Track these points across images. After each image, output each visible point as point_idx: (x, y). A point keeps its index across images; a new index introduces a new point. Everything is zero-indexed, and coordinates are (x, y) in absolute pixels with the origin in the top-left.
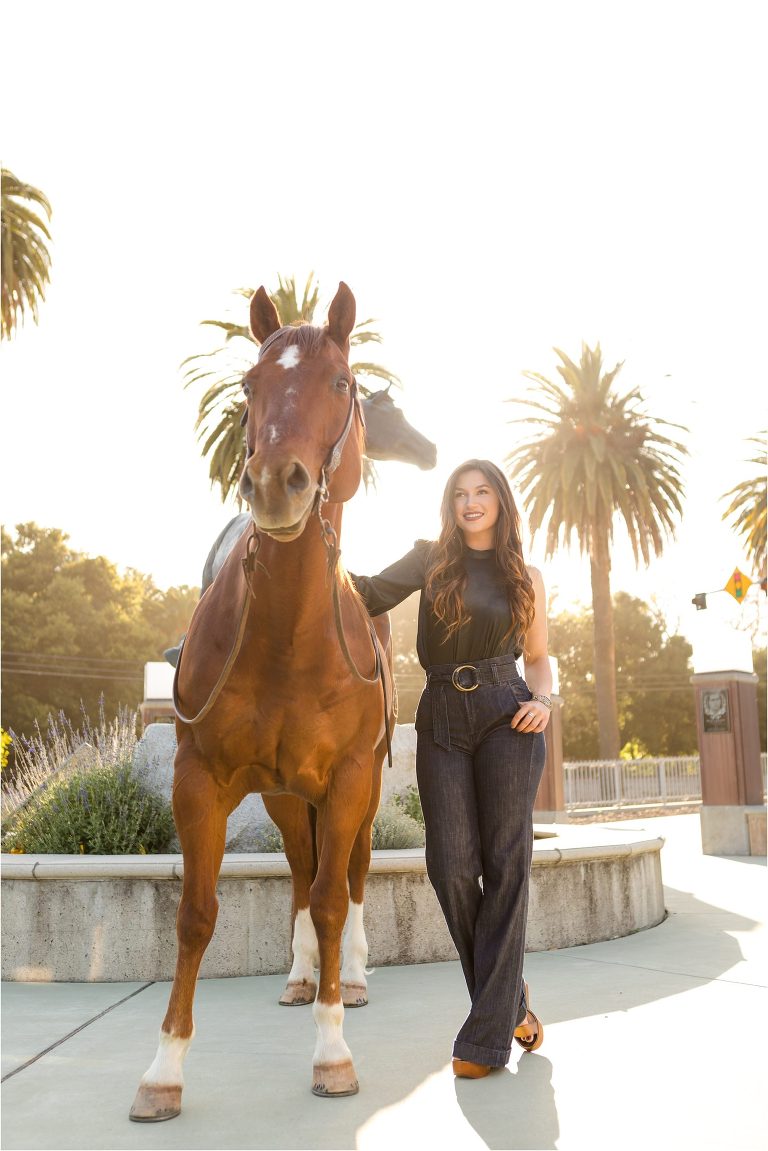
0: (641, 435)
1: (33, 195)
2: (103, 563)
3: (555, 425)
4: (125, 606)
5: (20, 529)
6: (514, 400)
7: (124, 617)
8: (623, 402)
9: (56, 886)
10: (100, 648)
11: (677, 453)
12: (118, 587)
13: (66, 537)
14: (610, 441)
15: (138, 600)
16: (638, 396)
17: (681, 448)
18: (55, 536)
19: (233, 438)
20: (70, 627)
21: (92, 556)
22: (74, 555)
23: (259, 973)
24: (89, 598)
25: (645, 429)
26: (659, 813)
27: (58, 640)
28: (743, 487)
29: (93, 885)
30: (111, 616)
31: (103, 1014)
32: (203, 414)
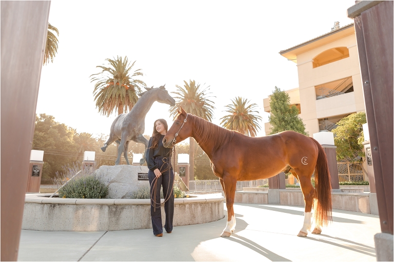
0: (203, 103)
1: (54, 29)
2: (63, 125)
3: (183, 99)
4: (69, 137)
5: (41, 115)
6: (173, 93)
7: (68, 140)
8: (199, 95)
9: (81, 206)
10: (61, 148)
11: (211, 108)
12: (67, 132)
13: (54, 118)
14: (196, 104)
15: (72, 136)
16: (203, 94)
17: (212, 107)
18: (51, 117)
19: (103, 96)
20: (53, 141)
21: (61, 123)
22: (56, 123)
23: (135, 229)
24: (60, 134)
25: (204, 102)
26: (205, 194)
27: (50, 145)
28: (225, 117)
29: (92, 206)
30: (65, 139)
31: (100, 239)
32: (96, 89)
